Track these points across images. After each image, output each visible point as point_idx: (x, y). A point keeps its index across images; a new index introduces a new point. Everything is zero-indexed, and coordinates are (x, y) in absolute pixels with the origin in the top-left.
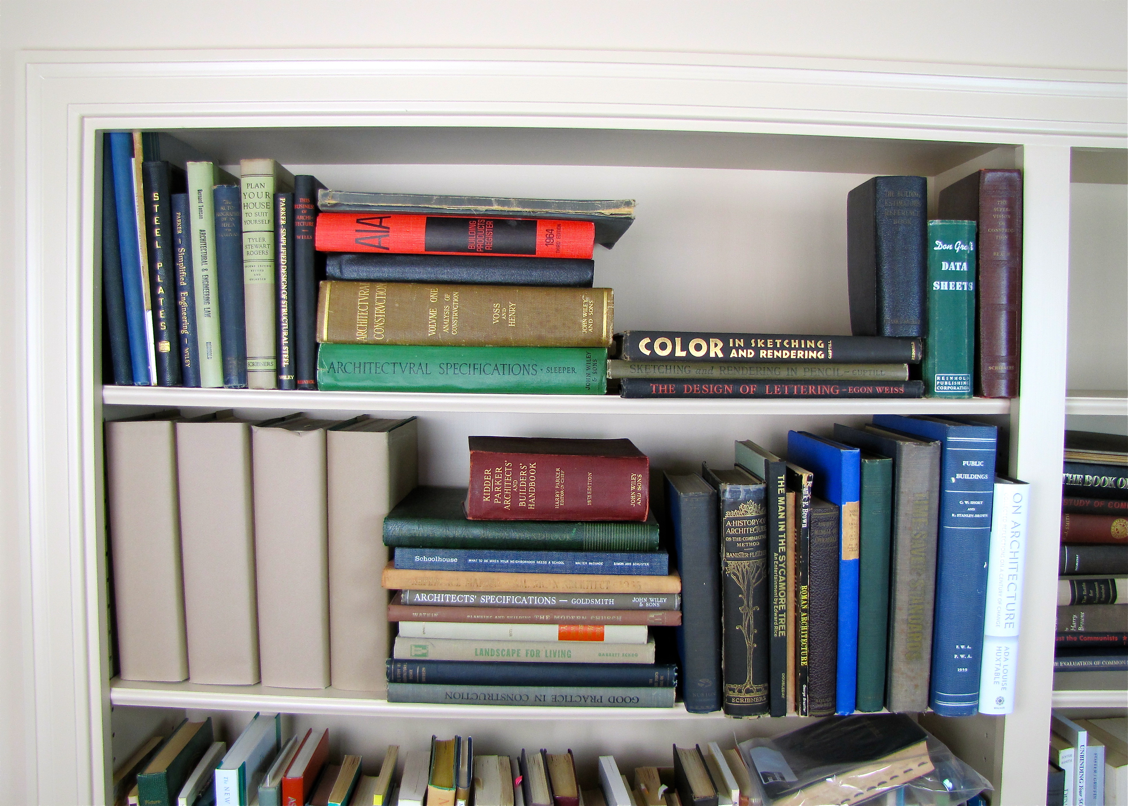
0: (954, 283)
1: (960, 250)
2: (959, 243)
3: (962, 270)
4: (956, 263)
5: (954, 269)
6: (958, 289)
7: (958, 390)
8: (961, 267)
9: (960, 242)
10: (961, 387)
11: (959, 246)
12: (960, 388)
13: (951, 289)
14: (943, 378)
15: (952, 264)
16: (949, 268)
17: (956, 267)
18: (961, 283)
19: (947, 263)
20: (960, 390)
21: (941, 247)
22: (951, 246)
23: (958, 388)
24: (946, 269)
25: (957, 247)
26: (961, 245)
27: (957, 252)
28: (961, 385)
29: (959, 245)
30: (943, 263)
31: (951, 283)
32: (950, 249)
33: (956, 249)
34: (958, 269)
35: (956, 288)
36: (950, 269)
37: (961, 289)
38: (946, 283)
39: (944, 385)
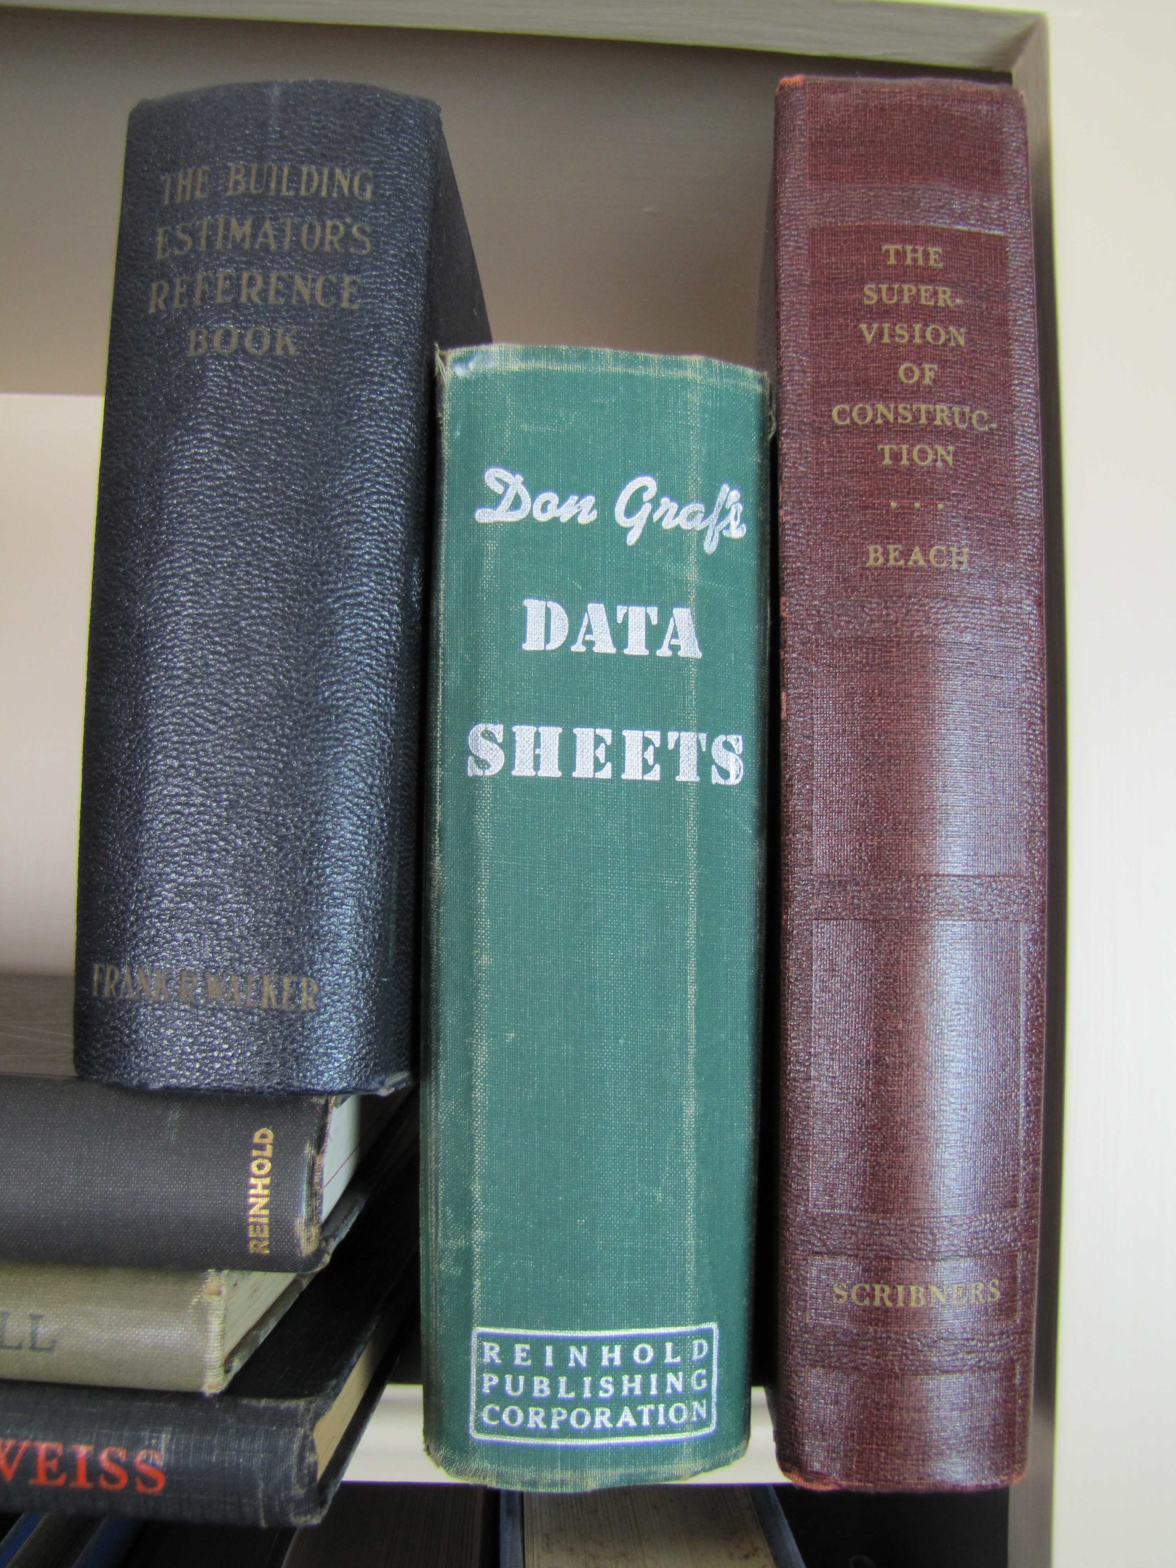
0: (607, 734)
1: (652, 527)
2: (644, 489)
3: (664, 652)
4: (621, 611)
5: (604, 645)
6: (632, 772)
7: (627, 1431)
8: (654, 635)
9: (649, 483)
10: (646, 1409)
11: (647, 508)
12: (638, 1416)
13: (583, 769)
14: (520, 1353)
15: (596, 612)
16: (572, 637)
17: (620, 634)
18: (655, 736)
19: (557, 610)
20: (639, 1430)
21: (516, 504)
22: (590, 500)
23: (627, 1417)
24: (554, 645)
25: (630, 511)
26: (655, 503)
27: (632, 539)
28: (645, 1398)
29: (647, 496)
30: (534, 608)
31: (584, 736)
32: (583, 519)
33: (621, 519)
34: (636, 646)
35: (619, 768)
36: (578, 647)
37: (655, 775)
38: (551, 735)
39: (527, 1400)
